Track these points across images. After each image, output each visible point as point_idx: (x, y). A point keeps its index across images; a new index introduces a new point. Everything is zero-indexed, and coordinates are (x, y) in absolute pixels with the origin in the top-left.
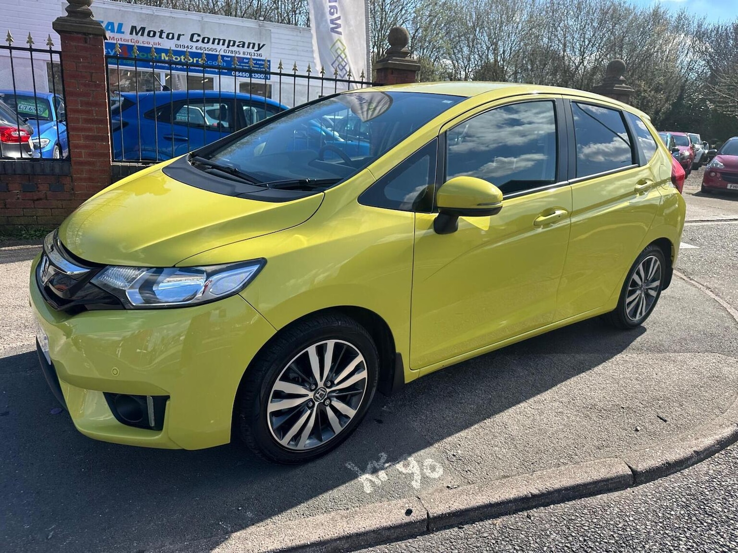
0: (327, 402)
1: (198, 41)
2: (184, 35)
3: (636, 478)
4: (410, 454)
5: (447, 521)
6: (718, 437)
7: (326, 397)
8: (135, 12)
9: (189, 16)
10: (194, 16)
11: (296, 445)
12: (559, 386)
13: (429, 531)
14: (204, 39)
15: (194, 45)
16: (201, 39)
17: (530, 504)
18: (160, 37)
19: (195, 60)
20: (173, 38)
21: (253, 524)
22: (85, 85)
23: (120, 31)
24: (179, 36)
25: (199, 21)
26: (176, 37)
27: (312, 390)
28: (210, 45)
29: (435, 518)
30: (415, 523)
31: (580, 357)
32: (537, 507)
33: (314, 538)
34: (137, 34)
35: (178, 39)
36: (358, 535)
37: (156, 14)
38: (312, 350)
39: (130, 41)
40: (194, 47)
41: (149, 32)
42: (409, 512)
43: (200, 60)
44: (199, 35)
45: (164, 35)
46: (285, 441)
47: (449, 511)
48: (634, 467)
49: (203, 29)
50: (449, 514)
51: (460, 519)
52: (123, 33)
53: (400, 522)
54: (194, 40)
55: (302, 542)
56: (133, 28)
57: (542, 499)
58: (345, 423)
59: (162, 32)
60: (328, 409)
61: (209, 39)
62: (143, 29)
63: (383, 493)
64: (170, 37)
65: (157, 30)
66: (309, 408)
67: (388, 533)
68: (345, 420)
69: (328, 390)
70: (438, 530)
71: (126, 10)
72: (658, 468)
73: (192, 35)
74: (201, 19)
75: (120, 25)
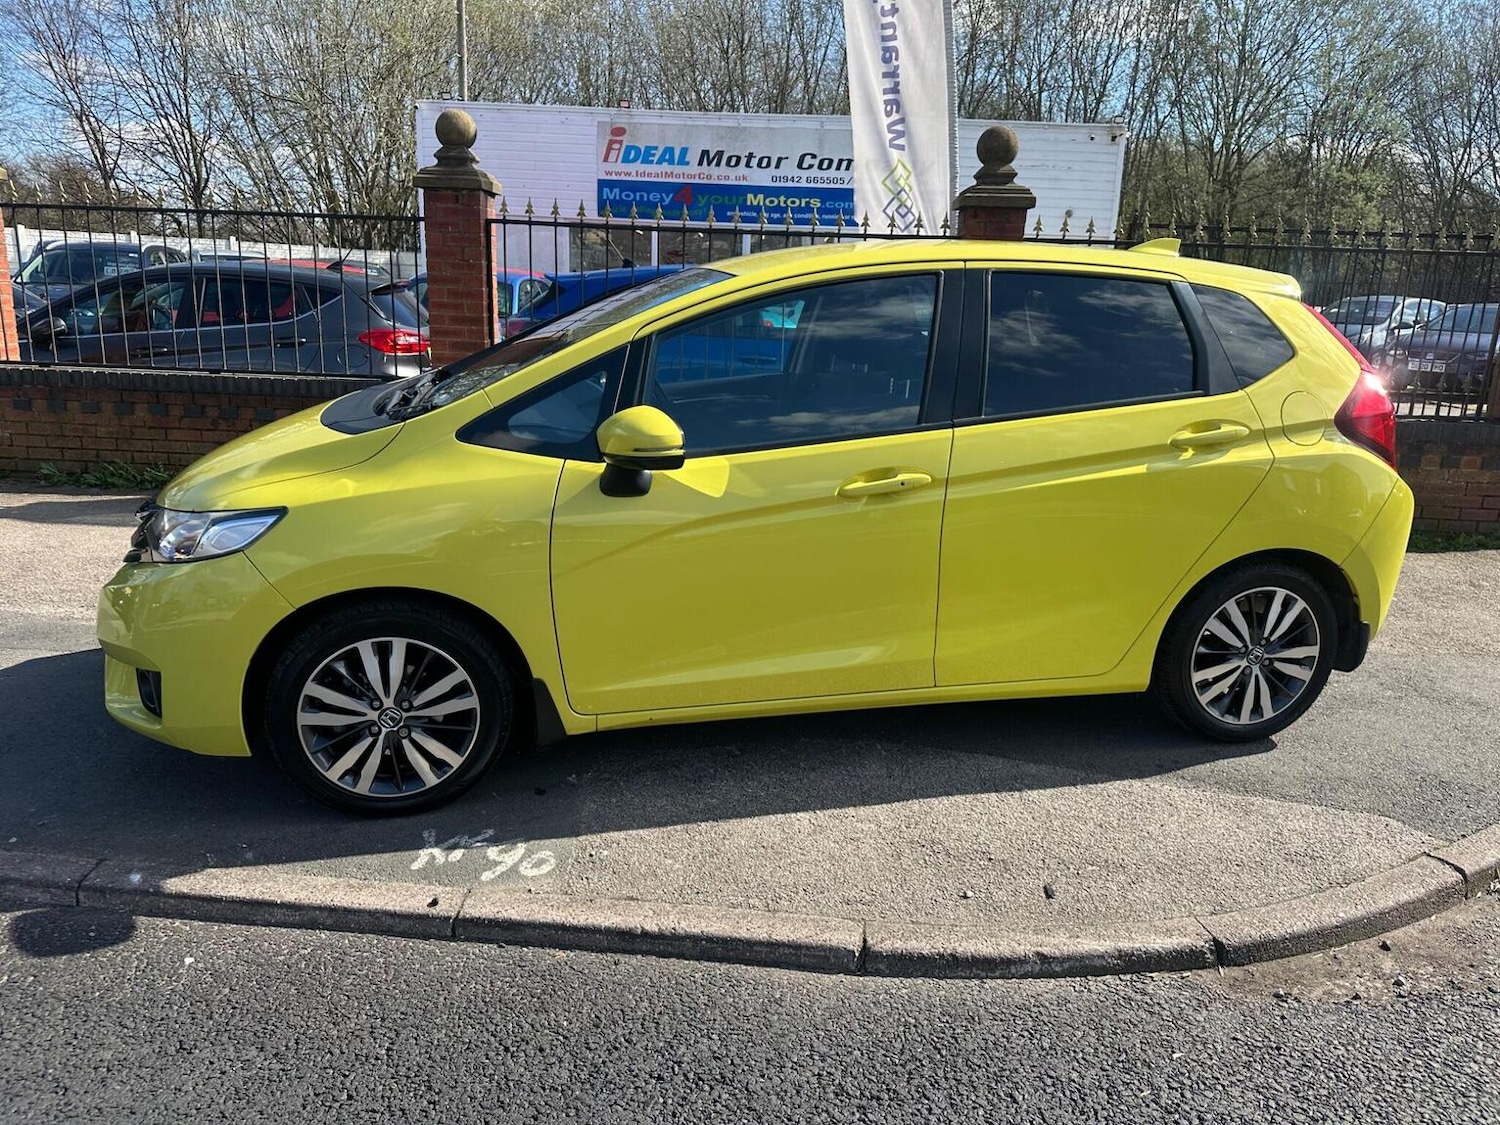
0: (404, 732)
1: (811, 166)
2: (787, 158)
3: (867, 962)
4: (527, 840)
5: (486, 930)
6: (1125, 945)
7: (402, 724)
8: (710, 127)
9: (798, 124)
10: (809, 123)
11: (355, 785)
12: (910, 802)
13: (454, 937)
14: (822, 162)
15: (805, 174)
16: (816, 162)
17: (636, 946)
18: (748, 165)
19: (804, 201)
20: (768, 165)
21: (241, 866)
22: (454, 266)
23: (683, 162)
24: (780, 160)
25: (816, 130)
26: (774, 163)
27: (375, 709)
28: (832, 173)
29: (465, 920)
30: (434, 918)
31: (1032, 769)
32: (645, 953)
33: (290, 897)
34: (709, 164)
35: (777, 167)
36: (347, 911)
37: (743, 125)
38: (366, 649)
39: (697, 177)
40: (804, 179)
41: (730, 158)
42: (434, 903)
43: (812, 201)
44: (814, 156)
45: (754, 162)
46: (334, 774)
47: (492, 917)
48: (870, 941)
49: (821, 147)
50: (490, 921)
51: (507, 935)
52: (688, 163)
53: (412, 910)
54: (805, 165)
55: (272, 898)
56: (705, 153)
57: (660, 944)
58: (445, 773)
59: (750, 156)
60: (406, 743)
61: (831, 161)
62: (720, 154)
63: (430, 874)
64: (764, 164)
65: (744, 154)
66: (372, 735)
67: (389, 921)
68: (446, 768)
69: (405, 715)
70: (467, 940)
71: (697, 123)
72: (922, 958)
73: (802, 158)
74: (819, 127)
75: (684, 151)
